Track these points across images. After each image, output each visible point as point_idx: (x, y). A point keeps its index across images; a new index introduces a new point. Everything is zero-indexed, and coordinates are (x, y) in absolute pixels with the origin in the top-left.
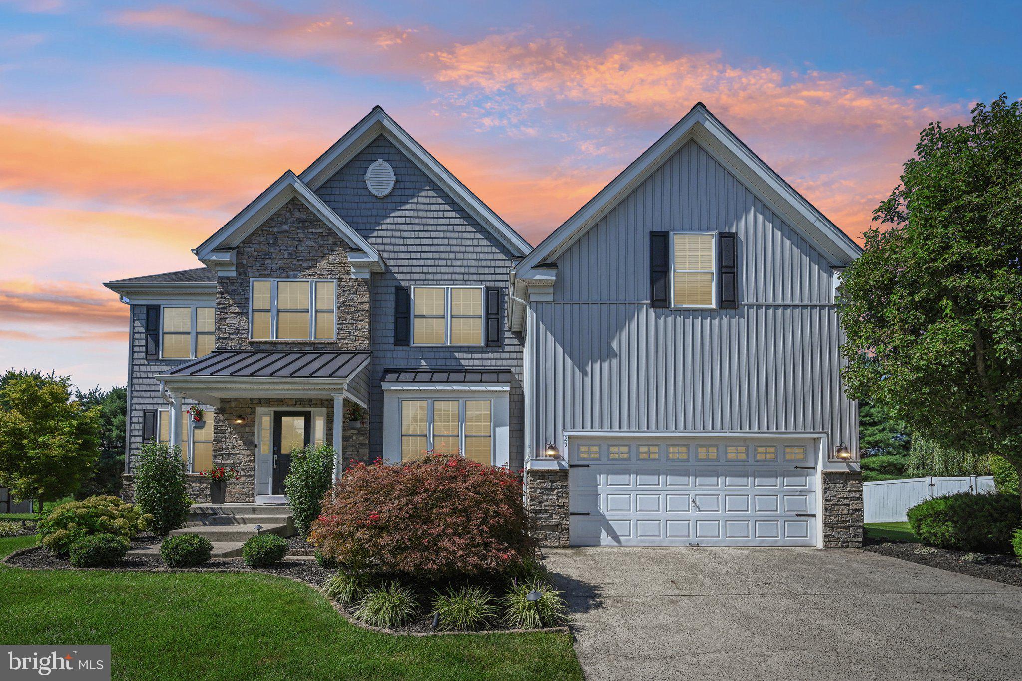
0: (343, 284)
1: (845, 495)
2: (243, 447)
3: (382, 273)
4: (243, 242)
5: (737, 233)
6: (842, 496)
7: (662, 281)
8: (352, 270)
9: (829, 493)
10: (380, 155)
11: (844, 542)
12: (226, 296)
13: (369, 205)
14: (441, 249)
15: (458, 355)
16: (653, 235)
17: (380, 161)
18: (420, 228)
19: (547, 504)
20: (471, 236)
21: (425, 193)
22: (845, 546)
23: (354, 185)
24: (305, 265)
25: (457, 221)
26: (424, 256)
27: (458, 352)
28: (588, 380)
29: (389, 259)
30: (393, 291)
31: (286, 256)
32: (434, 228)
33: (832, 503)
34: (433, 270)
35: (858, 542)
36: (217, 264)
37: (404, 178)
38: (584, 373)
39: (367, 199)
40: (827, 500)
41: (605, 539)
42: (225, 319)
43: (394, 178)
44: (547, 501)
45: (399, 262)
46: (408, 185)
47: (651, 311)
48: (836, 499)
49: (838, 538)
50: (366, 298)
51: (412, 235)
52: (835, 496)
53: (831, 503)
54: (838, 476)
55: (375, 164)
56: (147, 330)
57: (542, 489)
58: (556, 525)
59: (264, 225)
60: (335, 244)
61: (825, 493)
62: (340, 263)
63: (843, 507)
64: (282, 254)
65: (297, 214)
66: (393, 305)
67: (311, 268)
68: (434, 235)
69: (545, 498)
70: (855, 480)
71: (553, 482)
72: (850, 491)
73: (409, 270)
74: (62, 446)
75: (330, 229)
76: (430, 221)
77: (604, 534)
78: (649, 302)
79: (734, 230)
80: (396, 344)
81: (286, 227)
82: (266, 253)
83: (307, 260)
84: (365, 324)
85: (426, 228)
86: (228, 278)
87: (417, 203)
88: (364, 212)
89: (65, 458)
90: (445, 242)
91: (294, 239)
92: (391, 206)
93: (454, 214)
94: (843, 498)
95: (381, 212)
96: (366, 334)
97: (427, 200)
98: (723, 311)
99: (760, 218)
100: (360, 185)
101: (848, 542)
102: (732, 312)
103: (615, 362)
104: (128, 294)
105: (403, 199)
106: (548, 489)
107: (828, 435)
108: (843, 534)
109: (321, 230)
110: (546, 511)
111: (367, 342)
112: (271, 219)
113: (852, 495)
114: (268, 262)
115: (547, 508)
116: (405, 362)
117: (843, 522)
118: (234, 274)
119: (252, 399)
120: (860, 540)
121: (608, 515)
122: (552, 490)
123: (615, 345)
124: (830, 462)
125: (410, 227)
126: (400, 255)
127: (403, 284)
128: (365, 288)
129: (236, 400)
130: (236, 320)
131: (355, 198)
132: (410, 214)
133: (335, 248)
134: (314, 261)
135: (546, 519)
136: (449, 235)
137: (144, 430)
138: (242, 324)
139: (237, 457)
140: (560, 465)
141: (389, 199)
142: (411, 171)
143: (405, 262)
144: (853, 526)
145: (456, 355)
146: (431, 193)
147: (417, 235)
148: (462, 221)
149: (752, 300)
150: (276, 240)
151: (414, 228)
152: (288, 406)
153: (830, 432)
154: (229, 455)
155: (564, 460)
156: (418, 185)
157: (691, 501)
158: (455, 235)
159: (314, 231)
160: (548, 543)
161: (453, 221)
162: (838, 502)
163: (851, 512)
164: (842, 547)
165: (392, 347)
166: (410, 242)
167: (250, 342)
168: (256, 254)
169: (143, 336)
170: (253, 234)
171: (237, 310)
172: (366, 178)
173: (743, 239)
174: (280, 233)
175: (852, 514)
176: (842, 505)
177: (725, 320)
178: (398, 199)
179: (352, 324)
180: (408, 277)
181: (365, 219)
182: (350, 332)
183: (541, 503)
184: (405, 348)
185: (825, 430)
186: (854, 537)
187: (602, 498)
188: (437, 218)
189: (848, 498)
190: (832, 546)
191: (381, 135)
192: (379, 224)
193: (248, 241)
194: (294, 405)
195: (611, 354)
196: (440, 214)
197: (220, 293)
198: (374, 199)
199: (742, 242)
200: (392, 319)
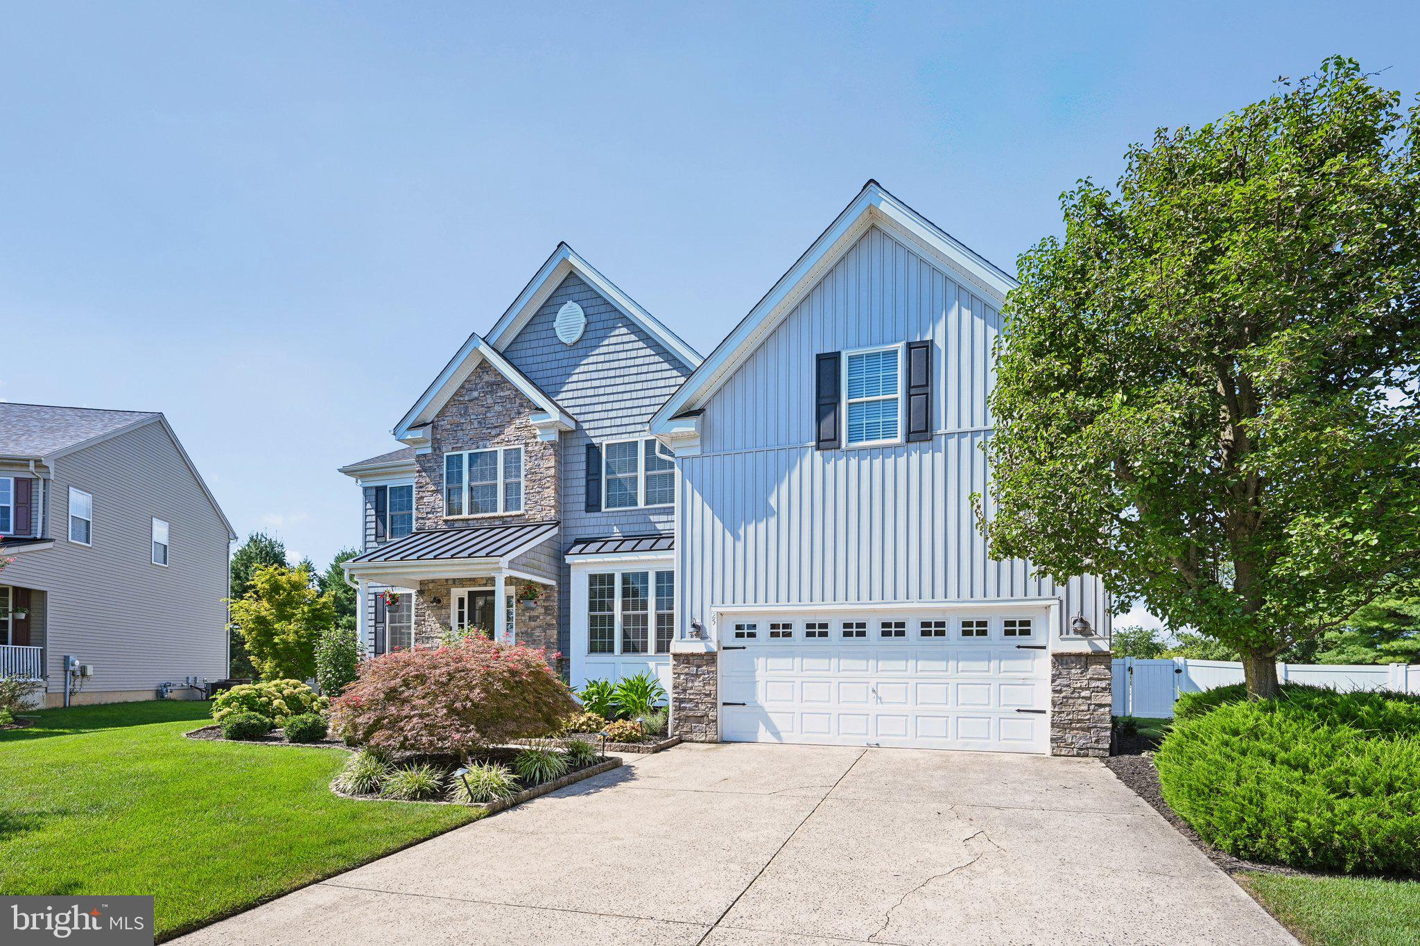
0: (530, 449)
1: (1083, 685)
2: (440, 630)
3: (572, 431)
4: (437, 416)
5: (932, 341)
6: (1079, 685)
7: (831, 417)
8: (538, 432)
9: (1058, 682)
10: (569, 296)
11: (1081, 749)
12: (424, 474)
13: (559, 356)
14: (634, 395)
15: (653, 518)
16: (820, 358)
17: (570, 303)
18: (612, 373)
19: (692, 691)
20: (668, 374)
21: (617, 332)
22: (1083, 753)
23: (544, 334)
24: (494, 432)
25: (652, 359)
26: (617, 405)
27: (653, 514)
28: (740, 545)
29: (580, 414)
30: (584, 451)
31: (476, 426)
32: (627, 371)
33: (1064, 694)
34: (625, 421)
35: (1104, 749)
36: (414, 442)
37: (595, 318)
38: (736, 537)
39: (558, 348)
40: (1054, 691)
41: (763, 735)
42: (422, 498)
43: (583, 320)
44: (692, 688)
45: (590, 417)
46: (600, 325)
47: (818, 454)
48: (1070, 690)
49: (1072, 743)
50: (552, 463)
51: (604, 382)
52: (1068, 686)
53: (1062, 695)
54: (1073, 658)
55: (564, 308)
56: (376, 512)
57: (686, 674)
58: (702, 717)
59: (456, 394)
60: (521, 406)
61: (1053, 681)
62: (526, 427)
63: (1080, 701)
64: (472, 423)
65: (486, 378)
66: (583, 466)
67: (499, 435)
68: (627, 379)
69: (690, 685)
70: (1101, 663)
71: (699, 666)
72: (1091, 679)
73: (600, 424)
74: (296, 632)
75: (517, 390)
76: (623, 363)
77: (762, 727)
78: (814, 443)
79: (928, 337)
80: (587, 511)
81: (475, 394)
82: (458, 425)
83: (496, 427)
84: (550, 492)
85: (618, 372)
86: (425, 455)
87: (608, 345)
88: (554, 365)
89: (298, 643)
90: (639, 386)
91: (483, 406)
92: (581, 352)
93: (649, 351)
94: (1081, 688)
95: (572, 362)
96: (552, 503)
97: (619, 339)
98: (911, 445)
99: (966, 314)
100: (550, 334)
101: (1087, 749)
102: (925, 445)
103: (773, 521)
104: (361, 477)
105: (594, 342)
106: (692, 675)
107: (1061, 602)
108: (1080, 738)
109: (508, 393)
110: (691, 700)
111: (553, 511)
112: (462, 387)
113: (1094, 684)
114: (460, 434)
115: (692, 697)
116: (596, 530)
117: (1079, 721)
118: (429, 451)
119: (447, 580)
120: (1107, 746)
121: (768, 706)
122: (697, 675)
123: (773, 501)
124: (1062, 639)
125: (602, 374)
126: (591, 408)
127: (595, 441)
128: (551, 451)
129: (433, 581)
130: (433, 498)
131: (546, 350)
132: (601, 358)
133: (522, 410)
134: (501, 428)
135: (690, 709)
136: (643, 377)
137: (376, 613)
138: (437, 502)
139: (435, 640)
140: (706, 646)
141: (580, 345)
142: (603, 308)
143: (596, 416)
144: (1095, 727)
145: (651, 517)
146: (624, 330)
147: (608, 382)
148: (657, 359)
149: (953, 427)
150: (466, 408)
151: (605, 374)
152: (480, 585)
153: (1064, 598)
154: (428, 638)
155: (711, 641)
156: (610, 324)
157: (870, 691)
158: (650, 376)
159: (502, 394)
160: (693, 736)
161: (647, 360)
162: (1072, 693)
163: (1092, 707)
164: (1078, 755)
165: (583, 514)
166: (601, 391)
167: (444, 521)
168: (449, 427)
169: (374, 518)
170: (446, 406)
171: (433, 488)
172: (555, 325)
173: (942, 348)
174: (470, 401)
175: (1094, 710)
176: (1079, 698)
177: (915, 457)
178: (588, 343)
179: (539, 492)
180: (598, 432)
181: (555, 372)
182: (536, 502)
183: (684, 691)
184: (597, 514)
185: (1057, 596)
186: (1097, 741)
187: (760, 687)
188: (631, 358)
189: (1088, 689)
190: (1063, 753)
191: (571, 272)
192: (570, 375)
193: (441, 414)
194: (485, 585)
195: (768, 512)
196: (634, 354)
197: (418, 472)
198: (564, 348)
199: (940, 350)
200: (583, 482)
